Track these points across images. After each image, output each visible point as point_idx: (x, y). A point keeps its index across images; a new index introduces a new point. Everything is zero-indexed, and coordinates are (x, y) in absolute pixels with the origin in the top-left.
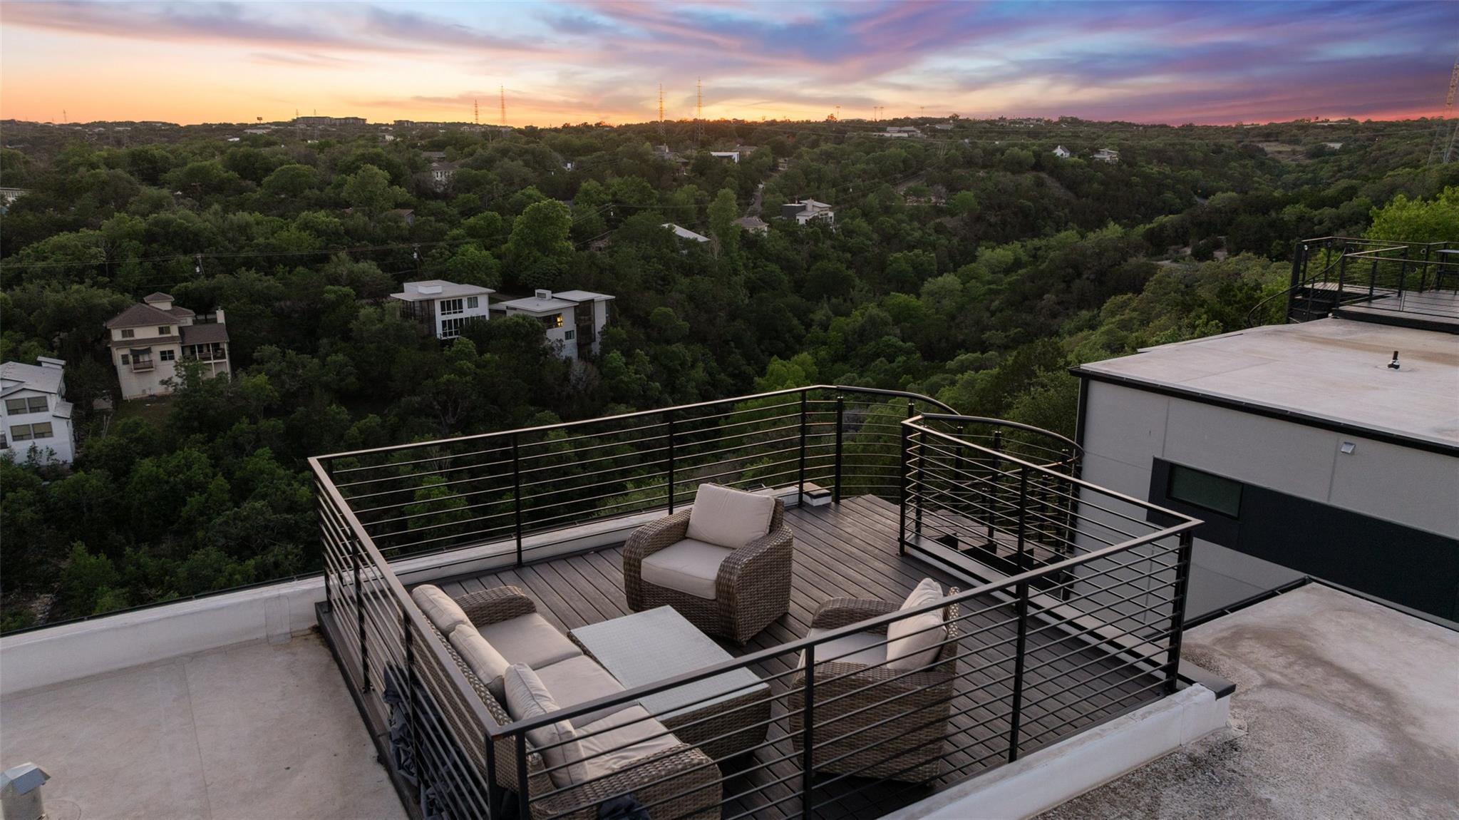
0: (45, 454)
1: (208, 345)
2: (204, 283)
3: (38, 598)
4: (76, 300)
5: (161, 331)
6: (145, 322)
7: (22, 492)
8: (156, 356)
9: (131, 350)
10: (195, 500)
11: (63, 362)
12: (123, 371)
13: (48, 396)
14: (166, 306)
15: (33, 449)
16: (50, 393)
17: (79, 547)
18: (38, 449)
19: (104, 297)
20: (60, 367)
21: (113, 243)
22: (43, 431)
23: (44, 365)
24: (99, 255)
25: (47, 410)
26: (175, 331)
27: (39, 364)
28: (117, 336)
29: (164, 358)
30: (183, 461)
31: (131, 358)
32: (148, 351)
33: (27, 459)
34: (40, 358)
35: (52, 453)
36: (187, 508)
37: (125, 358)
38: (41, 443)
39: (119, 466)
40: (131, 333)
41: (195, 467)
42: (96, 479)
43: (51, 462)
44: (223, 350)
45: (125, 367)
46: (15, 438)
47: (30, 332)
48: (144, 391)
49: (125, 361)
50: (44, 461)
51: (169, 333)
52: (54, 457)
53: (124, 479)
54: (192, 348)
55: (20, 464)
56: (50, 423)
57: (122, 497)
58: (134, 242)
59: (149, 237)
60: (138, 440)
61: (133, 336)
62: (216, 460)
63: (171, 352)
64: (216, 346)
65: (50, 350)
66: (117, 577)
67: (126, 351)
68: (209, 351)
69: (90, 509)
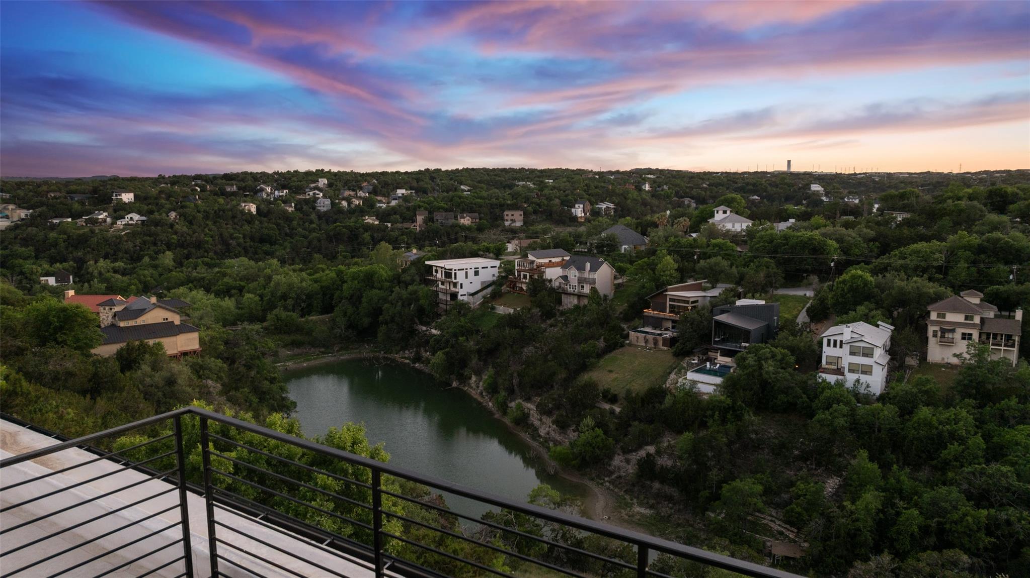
0: (864, 386)
1: (1002, 335)
2: (1013, 287)
3: (832, 478)
4: (912, 287)
5: (967, 318)
6: (955, 310)
7: (842, 406)
8: (958, 335)
9: (941, 328)
10: (954, 448)
11: (892, 328)
12: (932, 342)
13: (875, 348)
14: (976, 301)
15: (858, 381)
16: (877, 347)
17: (864, 454)
18: (861, 381)
19: (931, 288)
20: (890, 331)
21: (952, 252)
22: (867, 370)
23: (880, 327)
24: (940, 259)
25: (872, 357)
26: (977, 320)
27: (878, 326)
28: (934, 316)
29: (963, 338)
30: (953, 417)
31: (939, 334)
32: (953, 331)
33: (853, 386)
34: (879, 323)
35: (868, 386)
36: (946, 452)
37: (935, 332)
38: (864, 378)
39: (907, 405)
40: (944, 316)
41: (962, 423)
42: (889, 411)
43: (866, 392)
44: (1014, 341)
45: (934, 339)
46: (850, 371)
47: (879, 305)
48: (943, 359)
49: (935, 335)
50: (862, 390)
51: (973, 320)
52: (869, 389)
53: (907, 417)
54: (988, 335)
55: (848, 388)
56: (872, 366)
57: (902, 429)
58: (967, 252)
59: (981, 250)
60: (926, 392)
61: (944, 318)
62: (980, 423)
63: (971, 335)
64: (1009, 337)
65: (889, 317)
66: (882, 483)
67: (937, 328)
68: (1002, 339)
69: (879, 431)
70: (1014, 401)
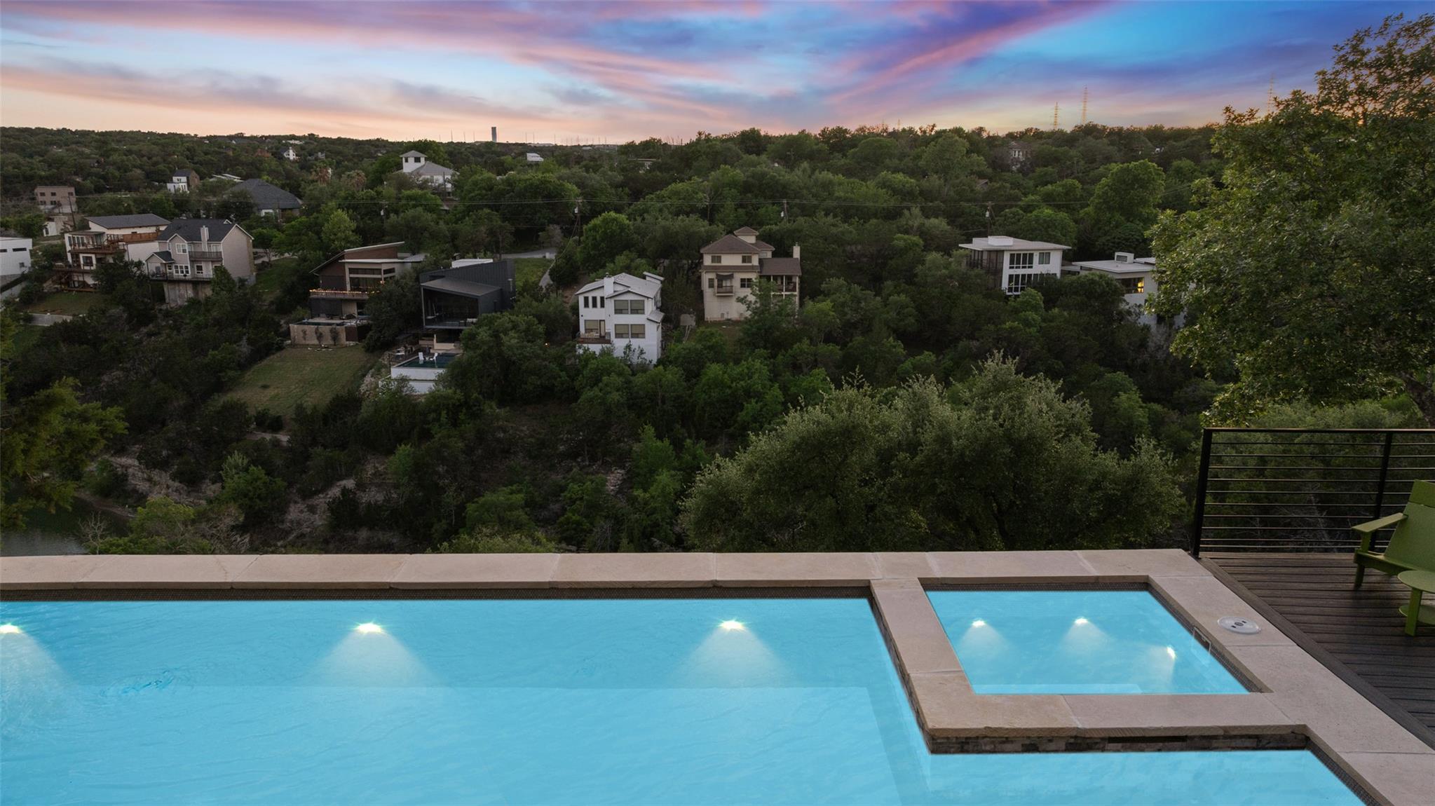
0: (637, 352)
1: (782, 277)
2: (786, 225)
3: (613, 473)
4: (680, 226)
5: (744, 261)
6: (732, 251)
7: (614, 377)
8: (736, 283)
9: (717, 275)
10: (751, 406)
11: (662, 279)
12: (708, 293)
13: (646, 300)
14: (751, 240)
15: (628, 347)
16: (648, 298)
17: (650, 430)
18: (633, 347)
19: (702, 226)
20: (659, 282)
21: (716, 192)
22: (638, 332)
23: (648, 278)
24: (704, 200)
25: (644, 313)
26: (755, 261)
27: (644, 277)
28: (707, 261)
29: (743, 286)
30: (746, 371)
31: (716, 281)
32: (731, 277)
33: (623, 355)
34: (645, 273)
35: (642, 352)
36: (743, 413)
37: (711, 281)
38: (636, 343)
39: (692, 368)
40: (719, 260)
41: (756, 376)
42: (672, 375)
43: (640, 360)
44: (795, 283)
45: (711, 290)
46: (618, 335)
47: (642, 254)
48: (723, 314)
49: (711, 286)
50: (635, 360)
51: (751, 262)
52: (643, 356)
53: (694, 380)
54: (768, 278)
55: (617, 358)
56: (644, 325)
57: (690, 396)
58: (733, 190)
59: (746, 188)
60: (711, 348)
61: (720, 262)
62: (775, 376)
63: (749, 280)
64: (789, 278)
65: (654, 268)
66: (676, 464)
67: (712, 276)
68: (782, 283)
69: (663, 402)
70: (805, 345)
